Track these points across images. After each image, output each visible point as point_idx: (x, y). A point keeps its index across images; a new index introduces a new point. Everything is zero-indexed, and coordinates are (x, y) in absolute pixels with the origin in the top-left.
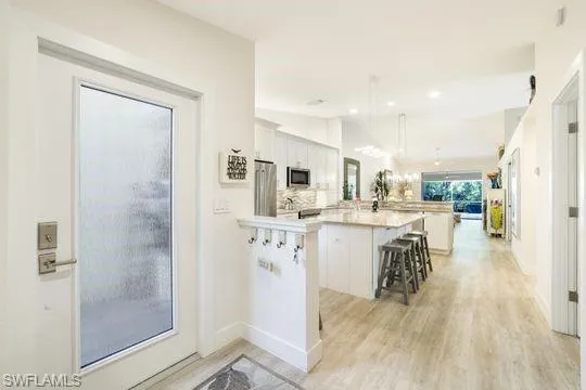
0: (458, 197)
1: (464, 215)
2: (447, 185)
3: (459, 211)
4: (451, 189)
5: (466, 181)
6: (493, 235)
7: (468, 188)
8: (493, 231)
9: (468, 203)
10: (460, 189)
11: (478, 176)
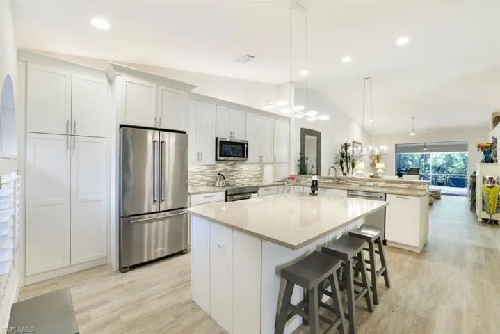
0: (438, 169)
1: (444, 189)
2: (426, 158)
3: (440, 184)
4: (430, 161)
5: (449, 153)
6: (485, 221)
7: (450, 162)
8: (487, 216)
9: (450, 176)
10: (440, 162)
11: (462, 147)
